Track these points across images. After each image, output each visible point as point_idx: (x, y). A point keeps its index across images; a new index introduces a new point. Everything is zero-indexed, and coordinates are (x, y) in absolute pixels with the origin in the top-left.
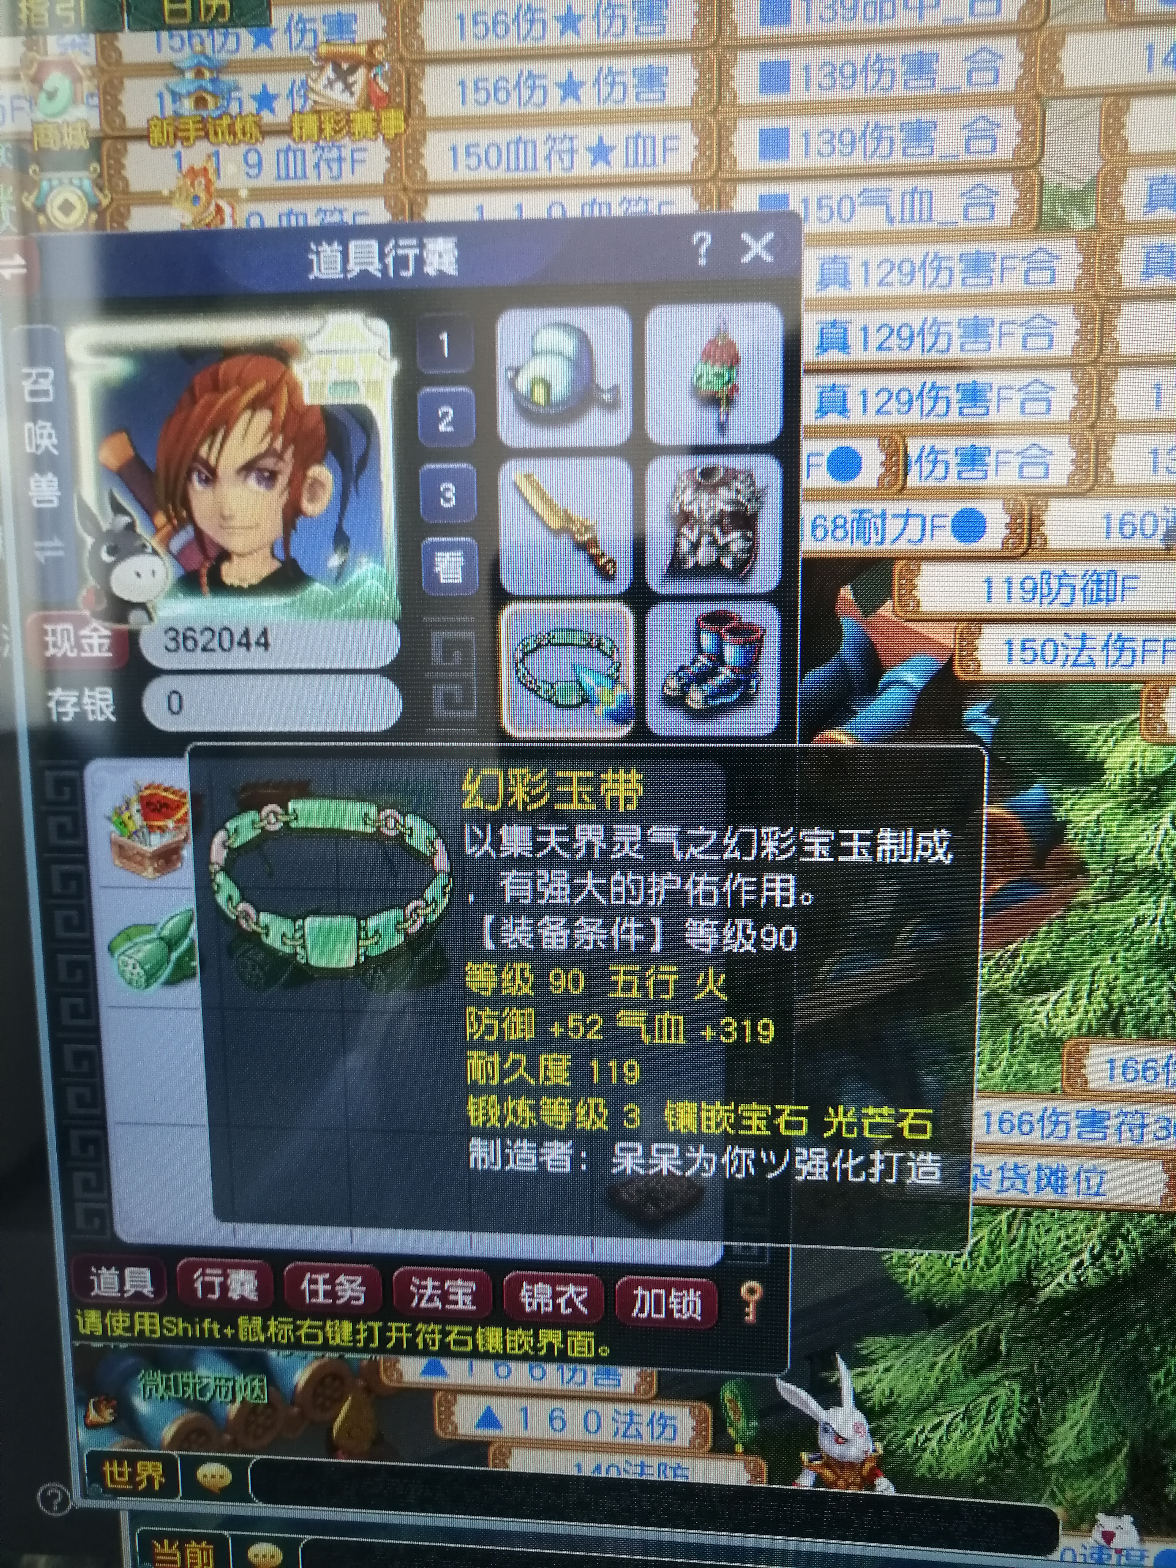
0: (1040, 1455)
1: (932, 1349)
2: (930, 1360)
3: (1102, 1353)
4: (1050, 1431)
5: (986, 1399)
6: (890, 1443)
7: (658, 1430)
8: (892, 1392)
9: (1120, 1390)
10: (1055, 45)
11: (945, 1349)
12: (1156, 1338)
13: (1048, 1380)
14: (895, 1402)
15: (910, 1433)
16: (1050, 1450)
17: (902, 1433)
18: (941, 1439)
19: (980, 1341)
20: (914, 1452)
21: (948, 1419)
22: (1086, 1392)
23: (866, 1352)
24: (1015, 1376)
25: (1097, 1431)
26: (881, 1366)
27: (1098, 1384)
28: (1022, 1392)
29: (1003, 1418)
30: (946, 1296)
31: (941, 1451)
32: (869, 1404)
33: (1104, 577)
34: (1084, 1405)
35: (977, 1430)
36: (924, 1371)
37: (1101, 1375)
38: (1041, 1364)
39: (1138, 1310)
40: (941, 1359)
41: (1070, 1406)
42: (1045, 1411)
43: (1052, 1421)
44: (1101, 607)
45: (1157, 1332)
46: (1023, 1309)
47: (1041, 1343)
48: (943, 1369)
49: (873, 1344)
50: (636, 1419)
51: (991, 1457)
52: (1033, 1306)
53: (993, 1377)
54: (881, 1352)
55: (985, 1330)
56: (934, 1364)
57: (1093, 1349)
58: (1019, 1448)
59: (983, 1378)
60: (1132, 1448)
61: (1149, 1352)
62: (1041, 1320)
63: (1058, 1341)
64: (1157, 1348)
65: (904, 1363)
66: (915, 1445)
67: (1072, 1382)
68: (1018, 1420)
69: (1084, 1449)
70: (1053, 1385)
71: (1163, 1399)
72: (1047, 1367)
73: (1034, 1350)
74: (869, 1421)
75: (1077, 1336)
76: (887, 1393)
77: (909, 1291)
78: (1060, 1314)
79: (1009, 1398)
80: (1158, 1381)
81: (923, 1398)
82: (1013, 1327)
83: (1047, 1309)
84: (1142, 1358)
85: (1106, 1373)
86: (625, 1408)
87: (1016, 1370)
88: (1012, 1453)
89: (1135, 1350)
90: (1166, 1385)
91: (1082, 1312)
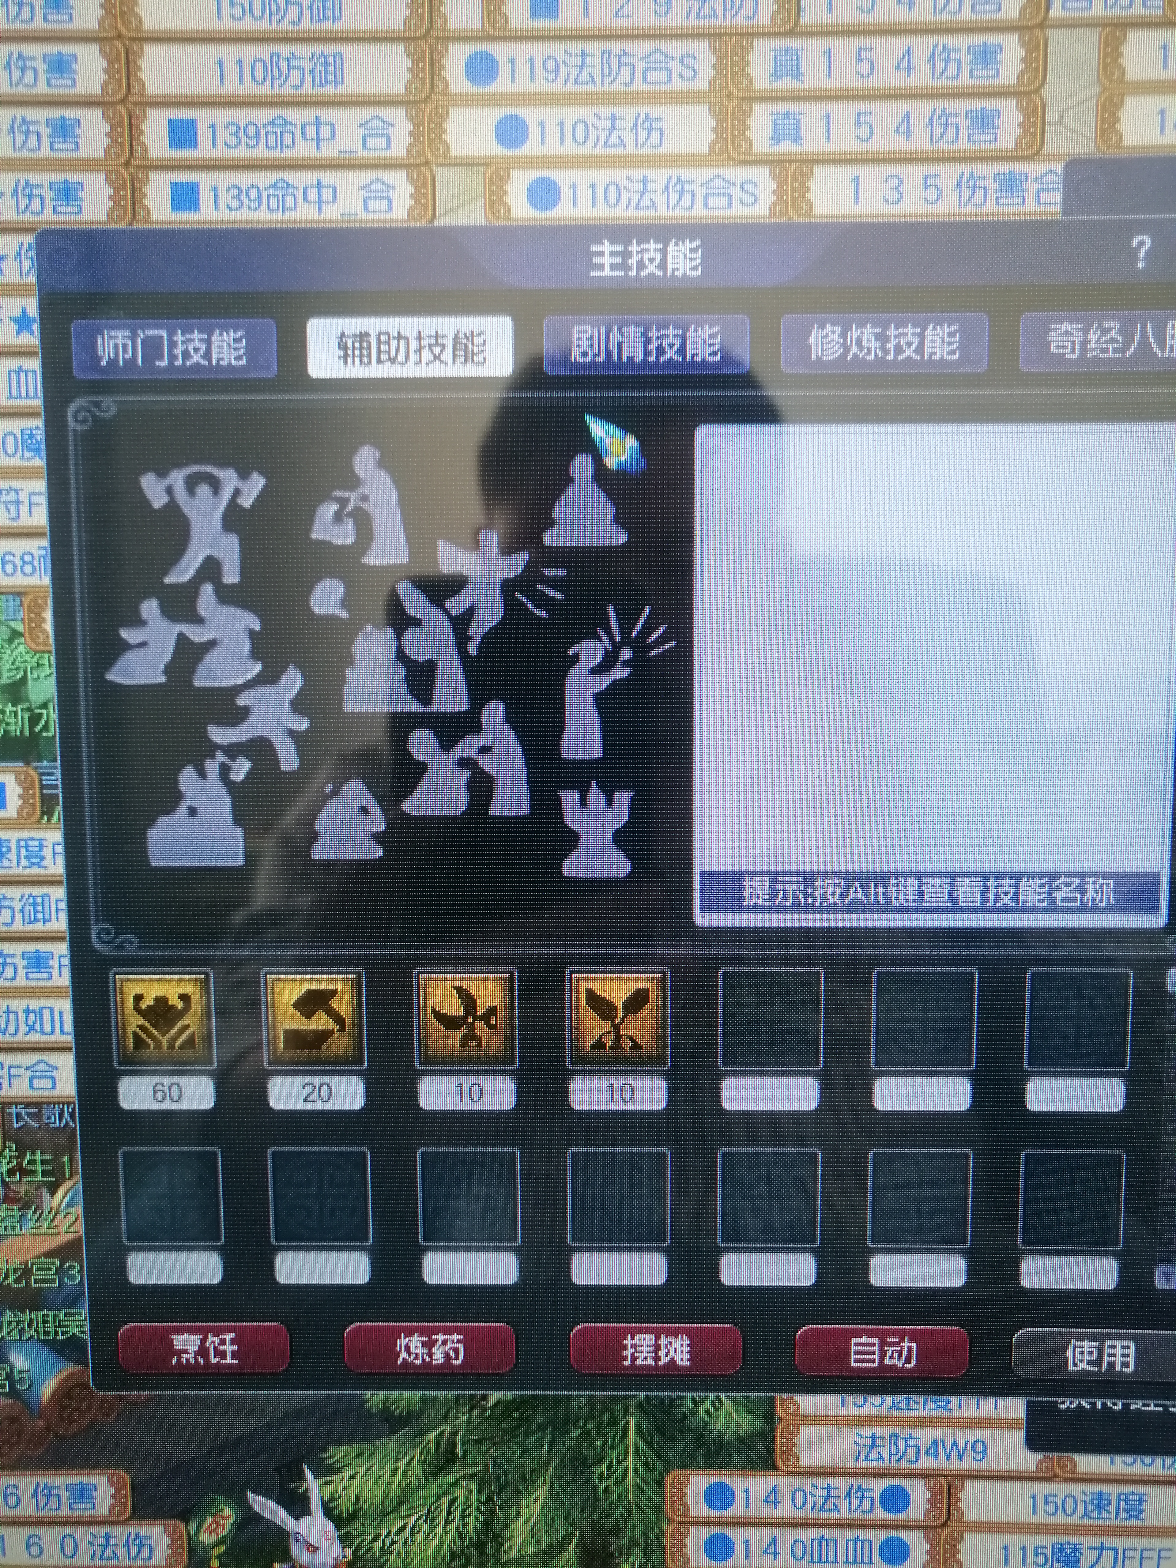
0: (498, 1551)
1: (393, 1455)
2: (392, 1465)
3: (550, 1450)
4: (507, 1527)
5: (446, 1500)
6: (358, 1548)
7: (134, 1550)
8: (358, 1499)
9: (568, 1483)
11: (405, 1455)
12: (598, 1433)
13: (502, 1479)
14: (361, 1509)
15: (375, 1540)
16: (507, 1545)
17: (369, 1538)
18: (405, 1542)
19: (438, 1445)
20: (381, 1556)
21: (411, 1521)
22: (538, 1487)
23: (331, 1461)
24: (472, 1476)
25: (549, 1524)
26: (347, 1473)
27: (548, 1480)
28: (479, 1492)
29: (463, 1517)
30: (404, 1403)
31: (407, 1553)
32: (336, 1512)
34: (536, 1500)
35: (439, 1530)
36: (386, 1478)
37: (550, 1471)
38: (495, 1464)
39: (580, 1408)
40: (402, 1464)
41: (523, 1502)
42: (500, 1508)
43: (507, 1517)
45: (598, 1428)
46: (476, 1412)
47: (494, 1444)
48: (405, 1473)
49: (337, 1453)
50: (112, 1541)
51: (453, 1556)
52: (485, 1409)
53: (451, 1479)
54: (346, 1460)
55: (442, 1433)
56: (396, 1470)
57: (542, 1446)
58: (479, 1546)
59: (443, 1480)
60: (582, 1537)
61: (592, 1446)
62: (493, 1422)
63: (509, 1441)
64: (599, 1443)
65: (369, 1469)
66: (382, 1548)
67: (524, 1478)
68: (477, 1518)
69: (538, 1542)
70: (507, 1482)
71: (606, 1490)
72: (500, 1466)
73: (488, 1449)
75: (527, 1435)
76: (353, 1499)
77: (368, 1401)
78: (510, 1415)
79: (467, 1498)
80: (601, 1474)
81: (387, 1503)
82: (467, 1430)
83: (497, 1411)
84: (588, 1453)
85: (555, 1468)
86: (100, 1531)
87: (471, 1471)
88: (472, 1550)
89: (579, 1445)
90: (609, 1477)
91: (530, 1412)
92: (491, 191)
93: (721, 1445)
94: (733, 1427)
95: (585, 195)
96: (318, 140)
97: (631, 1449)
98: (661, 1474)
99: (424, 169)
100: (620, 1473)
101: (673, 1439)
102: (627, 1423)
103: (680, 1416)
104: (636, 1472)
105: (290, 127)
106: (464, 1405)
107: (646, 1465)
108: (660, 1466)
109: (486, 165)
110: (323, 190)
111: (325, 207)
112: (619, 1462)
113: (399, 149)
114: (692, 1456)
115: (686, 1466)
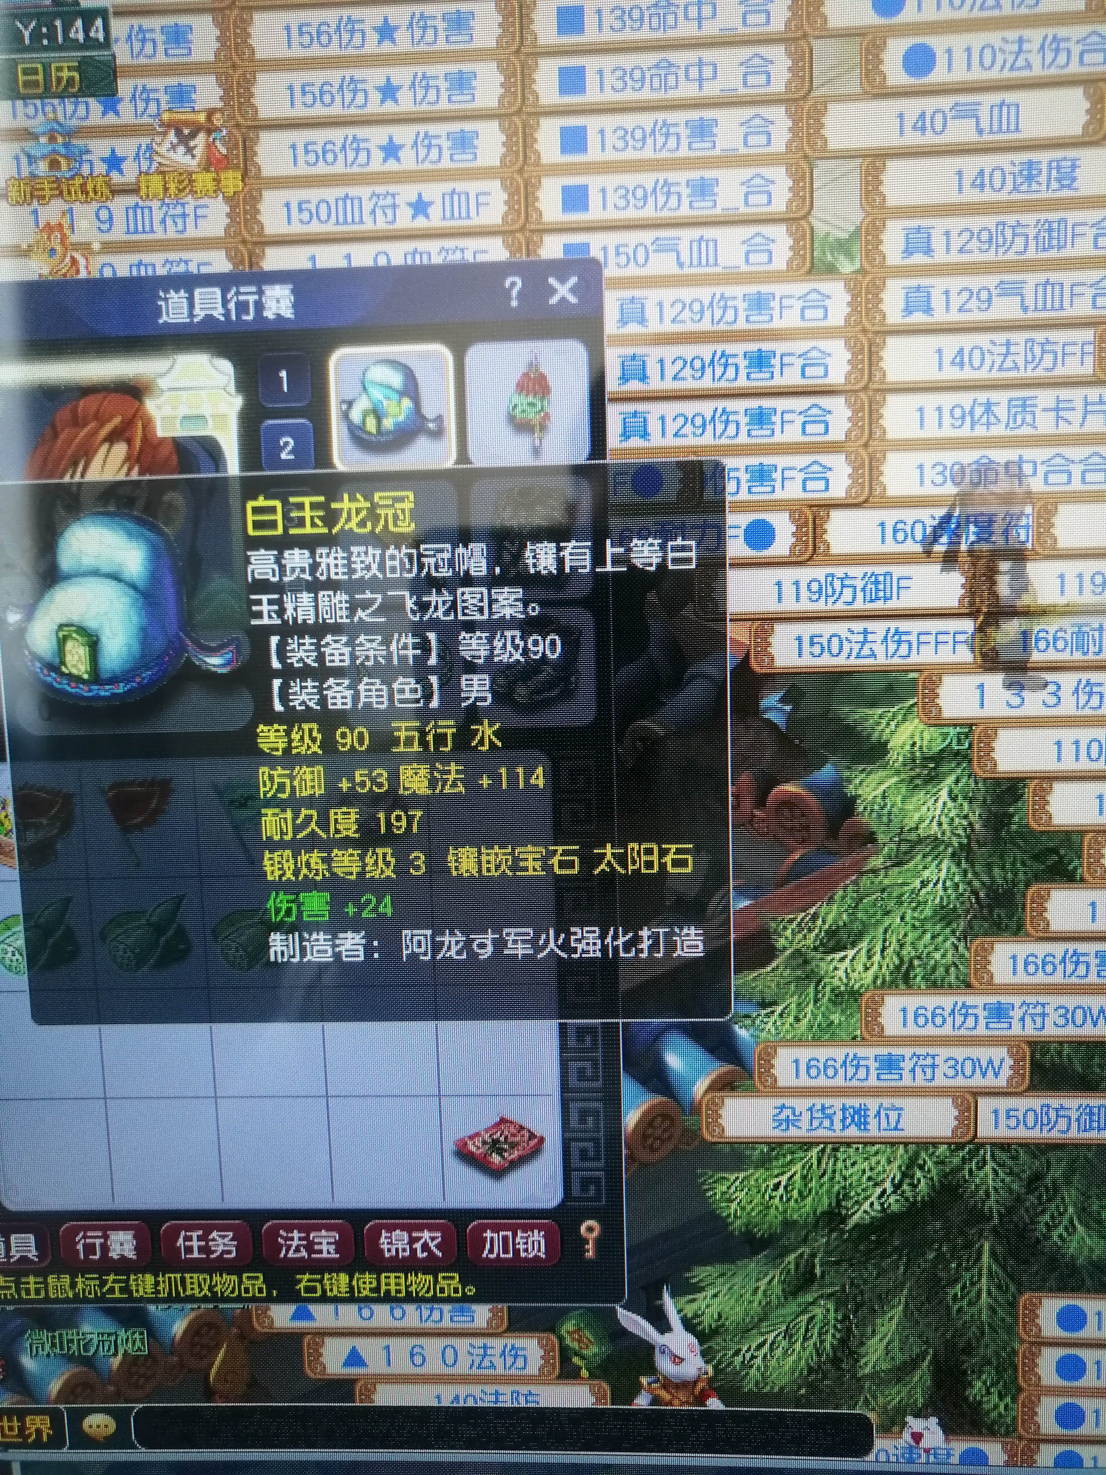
0: (854, 1366)
1: (754, 1275)
2: (753, 1284)
3: (905, 1271)
4: (862, 1344)
5: (805, 1318)
6: (720, 1362)
7: (510, 1360)
8: (720, 1316)
9: (923, 1304)
10: (818, 113)
11: (766, 1275)
12: (952, 1256)
13: (859, 1299)
14: (723, 1325)
15: (737, 1353)
16: (863, 1361)
17: (730, 1353)
18: (765, 1356)
19: (797, 1265)
20: (741, 1370)
21: (771, 1337)
22: (893, 1307)
23: (695, 1280)
24: (829, 1296)
25: (904, 1341)
26: (710, 1292)
27: (903, 1300)
28: (836, 1311)
29: (820, 1334)
30: (766, 1226)
31: (766, 1367)
32: (700, 1328)
33: (881, 578)
34: (891, 1319)
35: (798, 1346)
36: (748, 1296)
37: (905, 1292)
38: (852, 1284)
39: (935, 1232)
40: (763, 1284)
41: (879, 1321)
42: (857, 1326)
43: (863, 1335)
44: (879, 605)
45: (953, 1250)
46: (834, 1235)
47: (852, 1265)
48: (765, 1292)
49: (701, 1273)
50: (489, 1352)
51: (811, 1370)
52: (843, 1232)
53: (809, 1298)
54: (709, 1280)
55: (801, 1255)
56: (757, 1289)
57: (898, 1268)
58: (836, 1361)
59: (801, 1299)
60: (935, 1356)
61: (946, 1268)
62: (850, 1245)
63: (866, 1262)
64: (953, 1265)
65: (730, 1289)
66: (743, 1362)
67: (881, 1299)
68: (834, 1336)
69: (893, 1359)
70: (863, 1303)
71: (960, 1310)
72: (857, 1286)
73: (845, 1271)
74: (701, 1343)
75: (883, 1257)
76: (716, 1316)
77: (732, 1223)
78: (867, 1238)
79: (825, 1317)
80: (956, 1295)
81: (747, 1320)
82: (825, 1252)
83: (855, 1235)
84: (942, 1274)
85: (910, 1290)
86: (479, 1342)
87: (829, 1291)
88: (829, 1366)
89: (935, 1267)
90: (963, 1297)
91: (887, 1235)
92: (867, 60)
93: (1073, 1268)
94: (1086, 1252)
95: (959, 58)
96: (700, 19)
97: (985, 1271)
98: (1014, 1296)
99: (802, 43)
100: (973, 1294)
101: (1026, 1262)
102: (982, 1246)
103: (1033, 1240)
104: (989, 1293)
105: (673, 9)
106: (823, 1229)
107: (999, 1287)
108: (1012, 1288)
109: (863, 35)
110: (705, 68)
112: (973, 1284)
113: (778, 24)
114: (1044, 1280)
115: (1040, 1289)
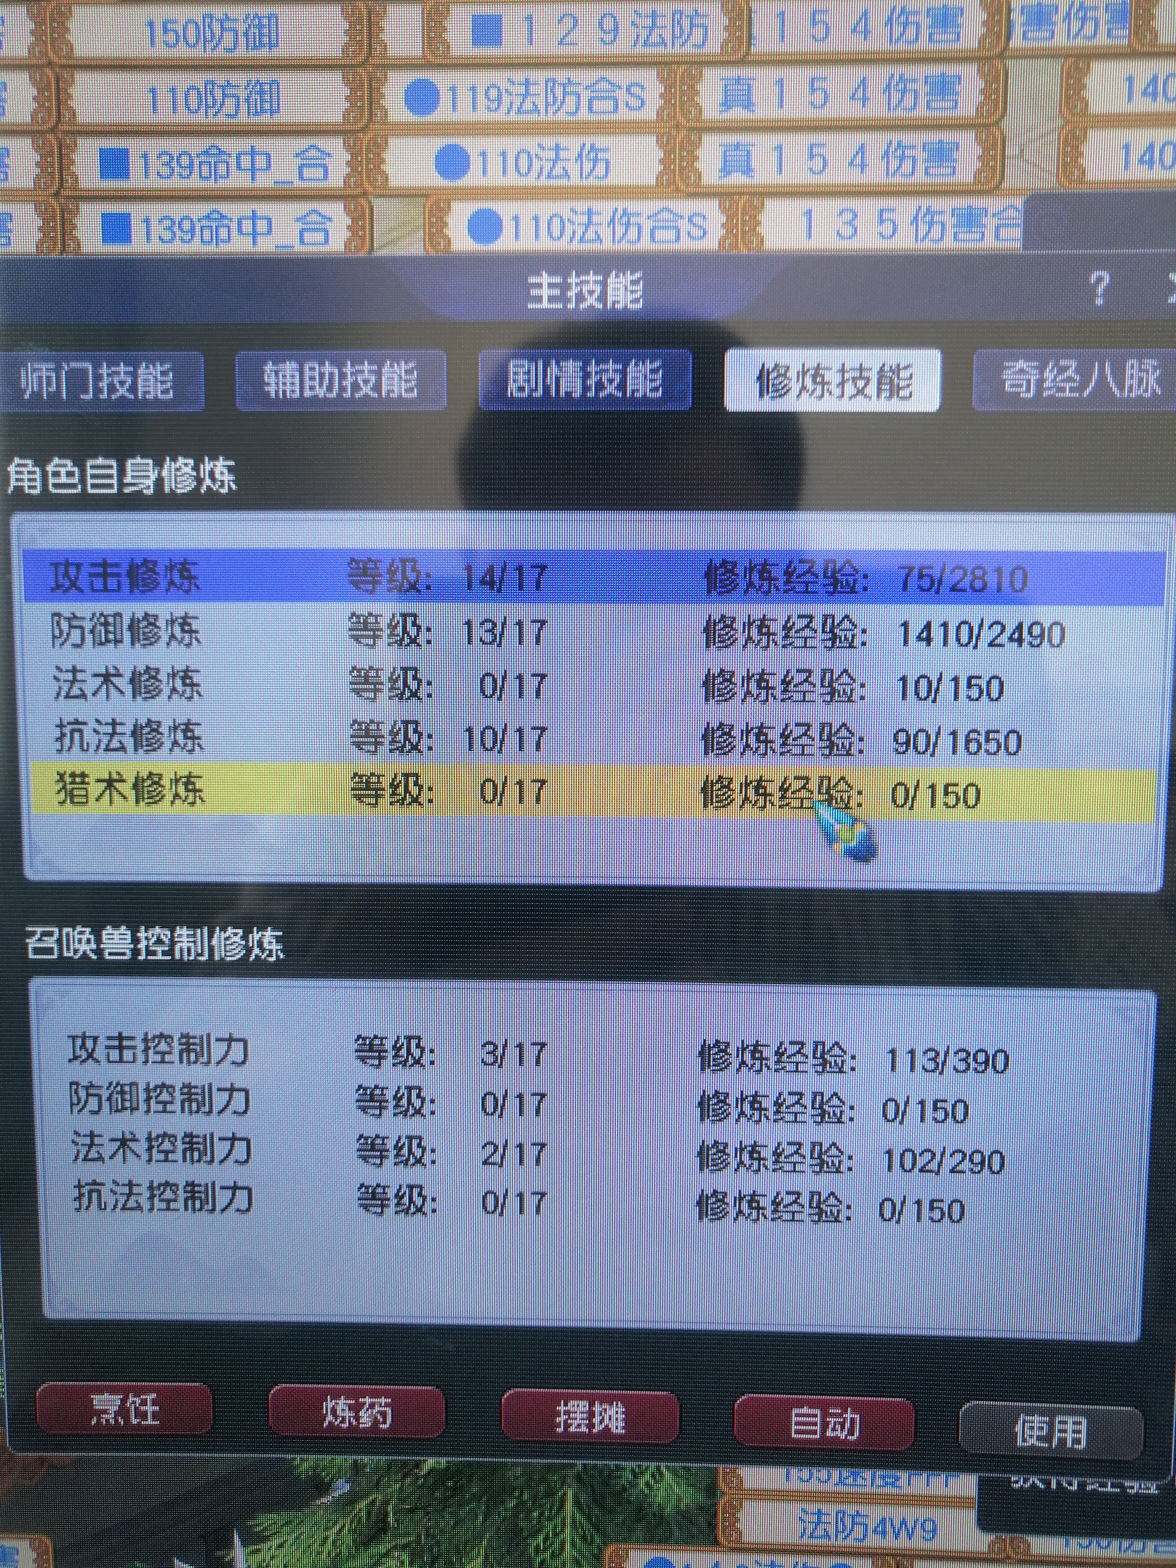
1: (323, 1523)
2: (321, 1534)
3: (484, 1521)
9: (503, 1556)
11: (335, 1524)
12: (534, 1503)
13: (435, 1550)
19: (369, 1513)
22: (472, 1559)
23: (258, 1529)
24: (405, 1547)
26: (275, 1542)
27: (482, 1552)
30: (334, 1470)
36: (315, 1547)
37: (485, 1543)
38: (427, 1535)
39: (516, 1478)
40: (332, 1533)
45: (535, 1499)
46: (408, 1480)
47: (427, 1514)
48: (334, 1542)
49: (265, 1521)
52: (417, 1477)
53: (382, 1549)
54: (274, 1529)
55: (373, 1502)
56: (326, 1538)
57: (476, 1517)
59: (374, 1550)
61: (528, 1518)
62: (426, 1491)
63: (443, 1510)
64: (535, 1514)
65: (297, 1538)
67: (458, 1550)
70: (440, 1555)
72: (433, 1537)
73: (420, 1520)
75: (460, 1505)
77: (297, 1467)
78: (443, 1484)
80: (538, 1546)
82: (399, 1499)
83: (431, 1480)
84: (522, 1524)
85: (489, 1541)
87: (404, 1541)
89: (516, 1515)
90: (545, 1549)
91: (464, 1481)
92: (430, 223)
93: (660, 1517)
94: (674, 1502)
95: (527, 227)
96: (253, 170)
97: (569, 1521)
98: (600, 1549)
99: (363, 201)
100: (557, 1545)
101: (612, 1511)
102: (565, 1494)
103: (618, 1488)
104: (573, 1544)
105: (224, 157)
106: (396, 1473)
107: (584, 1538)
108: (597, 1540)
109: (426, 196)
110: (259, 222)
111: (259, 239)
112: (556, 1535)
113: (337, 179)
114: (631, 1530)
115: (625, 1540)
